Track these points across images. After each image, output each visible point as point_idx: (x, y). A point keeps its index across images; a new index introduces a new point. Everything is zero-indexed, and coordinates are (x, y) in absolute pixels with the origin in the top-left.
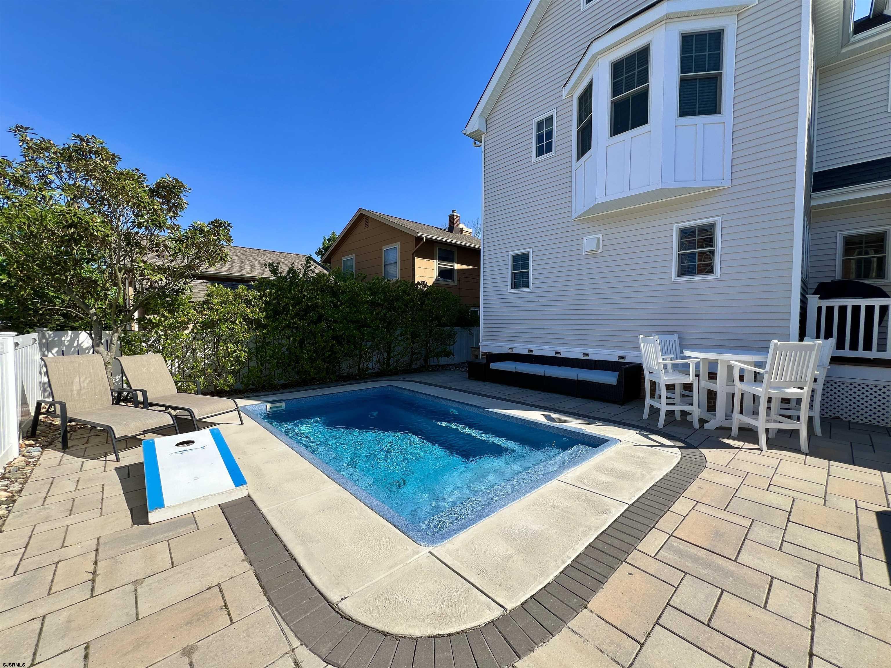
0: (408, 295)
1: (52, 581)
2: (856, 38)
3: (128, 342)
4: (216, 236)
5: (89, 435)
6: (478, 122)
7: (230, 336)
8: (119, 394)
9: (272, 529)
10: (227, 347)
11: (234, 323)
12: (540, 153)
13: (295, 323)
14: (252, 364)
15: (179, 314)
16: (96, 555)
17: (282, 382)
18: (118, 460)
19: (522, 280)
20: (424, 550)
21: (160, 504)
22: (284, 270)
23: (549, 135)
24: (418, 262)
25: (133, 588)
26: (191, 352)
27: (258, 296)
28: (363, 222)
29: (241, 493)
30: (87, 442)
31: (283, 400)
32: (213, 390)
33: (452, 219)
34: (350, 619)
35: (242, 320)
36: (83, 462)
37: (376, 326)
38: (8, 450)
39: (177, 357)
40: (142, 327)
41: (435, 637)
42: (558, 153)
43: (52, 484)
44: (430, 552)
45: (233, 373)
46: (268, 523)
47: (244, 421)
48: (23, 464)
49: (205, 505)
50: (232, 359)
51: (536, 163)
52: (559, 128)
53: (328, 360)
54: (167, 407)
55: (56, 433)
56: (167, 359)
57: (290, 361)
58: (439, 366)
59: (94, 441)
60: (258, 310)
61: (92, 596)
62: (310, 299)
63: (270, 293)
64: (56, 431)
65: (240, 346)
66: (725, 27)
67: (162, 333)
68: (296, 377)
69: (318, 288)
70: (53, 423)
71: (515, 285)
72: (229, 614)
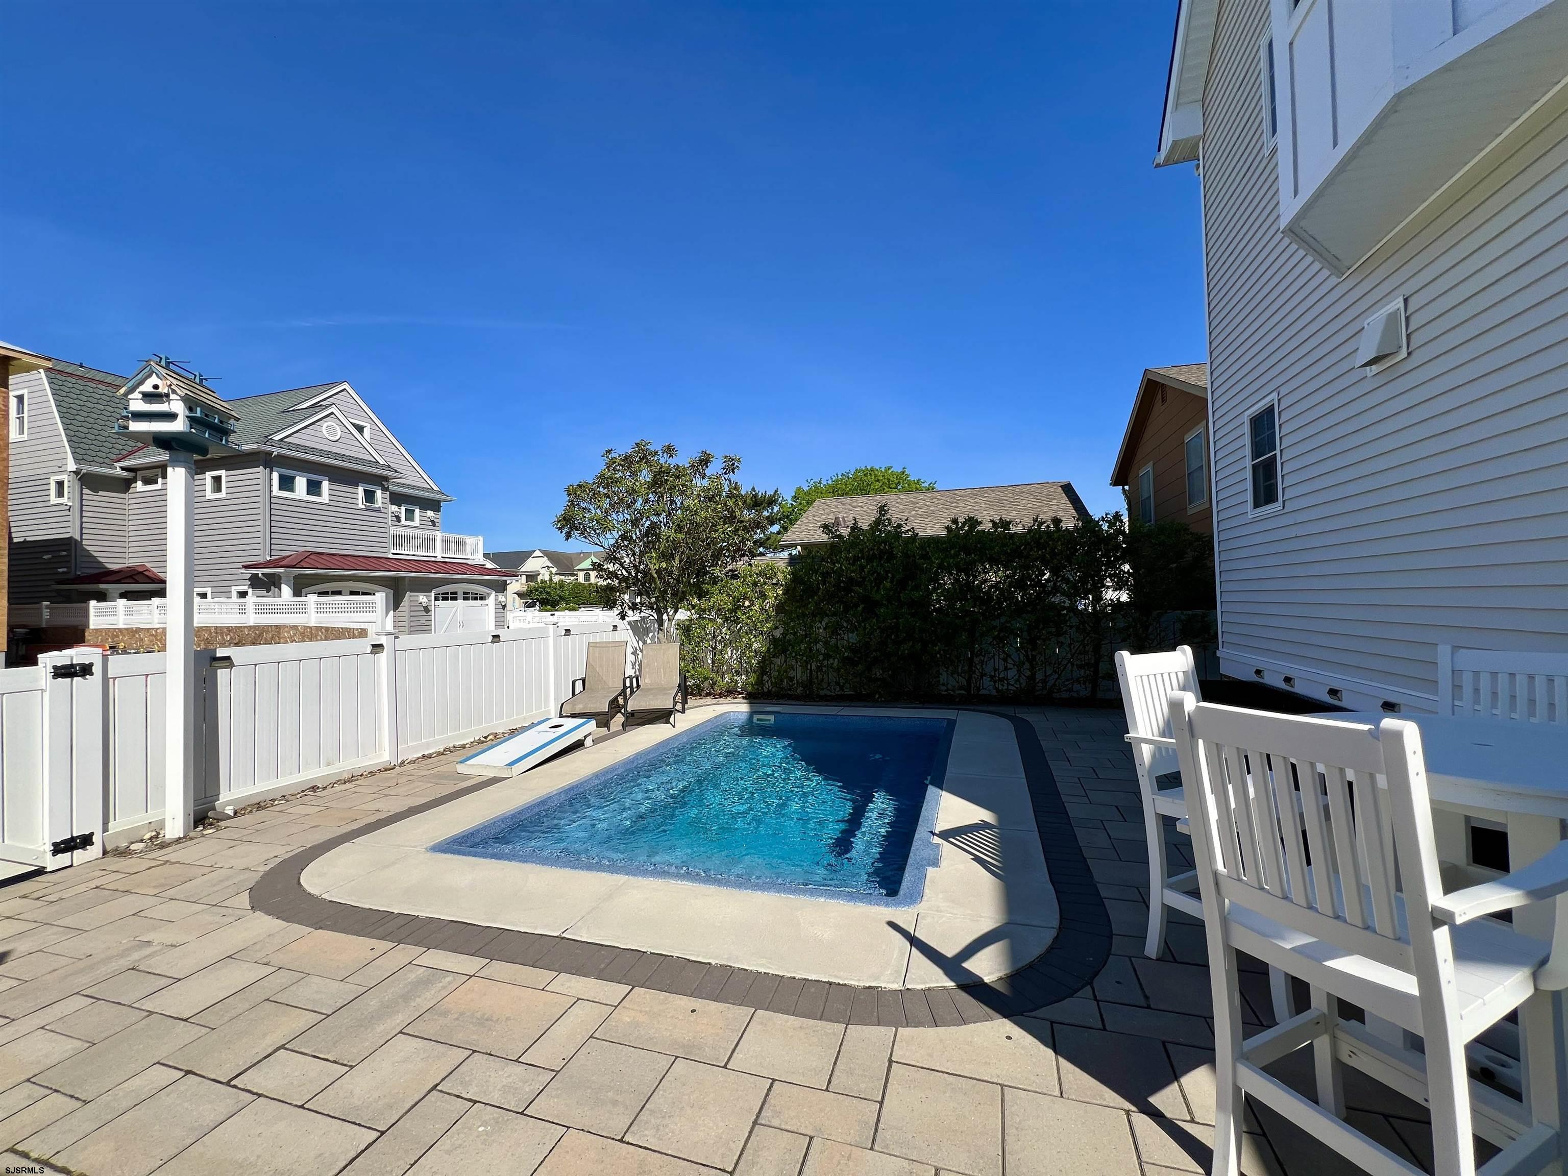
28: (1160, 395)
49: (485, 773)
60: (781, 592)
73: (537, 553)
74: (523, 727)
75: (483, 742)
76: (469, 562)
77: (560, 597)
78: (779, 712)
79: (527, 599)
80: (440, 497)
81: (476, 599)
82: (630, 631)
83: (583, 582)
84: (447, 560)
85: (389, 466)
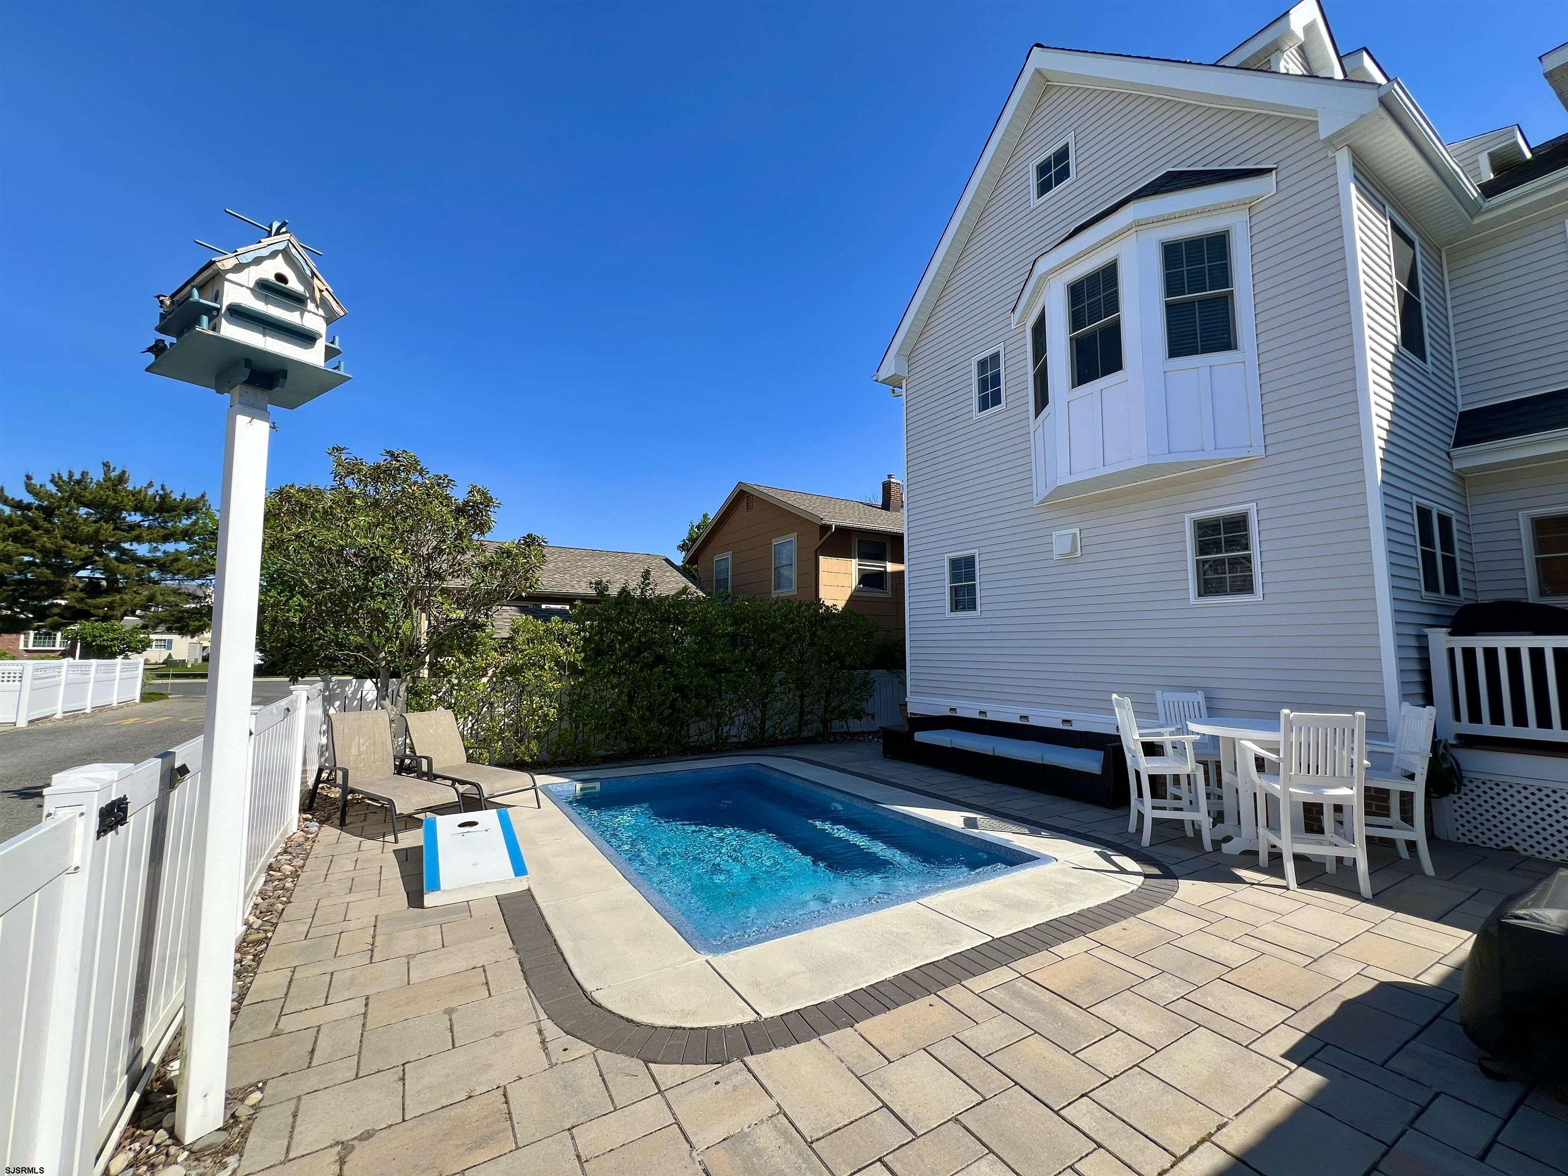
0: (792, 623)
1: (337, 947)
2: (1491, 203)
3: (417, 694)
4: (526, 559)
5: (367, 812)
6: (893, 365)
7: (537, 686)
8: (402, 761)
9: (546, 925)
10: (532, 702)
11: (542, 668)
12: (984, 406)
13: (622, 668)
14: (565, 725)
15: (476, 657)
16: (375, 930)
17: (602, 753)
18: (396, 842)
19: (967, 598)
20: (701, 958)
21: (436, 887)
22: (614, 591)
23: (996, 379)
24: (826, 563)
25: (406, 960)
26: (488, 708)
27: (576, 630)
28: (745, 503)
29: (519, 885)
30: (365, 820)
31: (598, 779)
32: (512, 762)
33: (887, 488)
34: (600, 1006)
35: (553, 664)
36: (361, 842)
37: (740, 671)
38: (287, 827)
39: (471, 714)
40: (433, 674)
41: (676, 1028)
42: (1010, 406)
43: (331, 862)
44: (707, 961)
45: (538, 737)
46: (543, 918)
47: (541, 804)
48: (302, 839)
49: (481, 894)
50: (537, 718)
51: (980, 420)
52: (1009, 370)
53: (667, 721)
54: (454, 781)
55: (332, 808)
56: (459, 717)
57: (614, 723)
58: (848, 733)
59: (372, 818)
60: (574, 650)
61: (371, 963)
62: (645, 633)
63: (591, 626)
64: (332, 805)
65: (547, 700)
66: (1231, 227)
67: (456, 681)
68: (624, 745)
69: (657, 617)
70: (329, 795)
71: (956, 606)
72: (489, 990)
78: (601, 778)
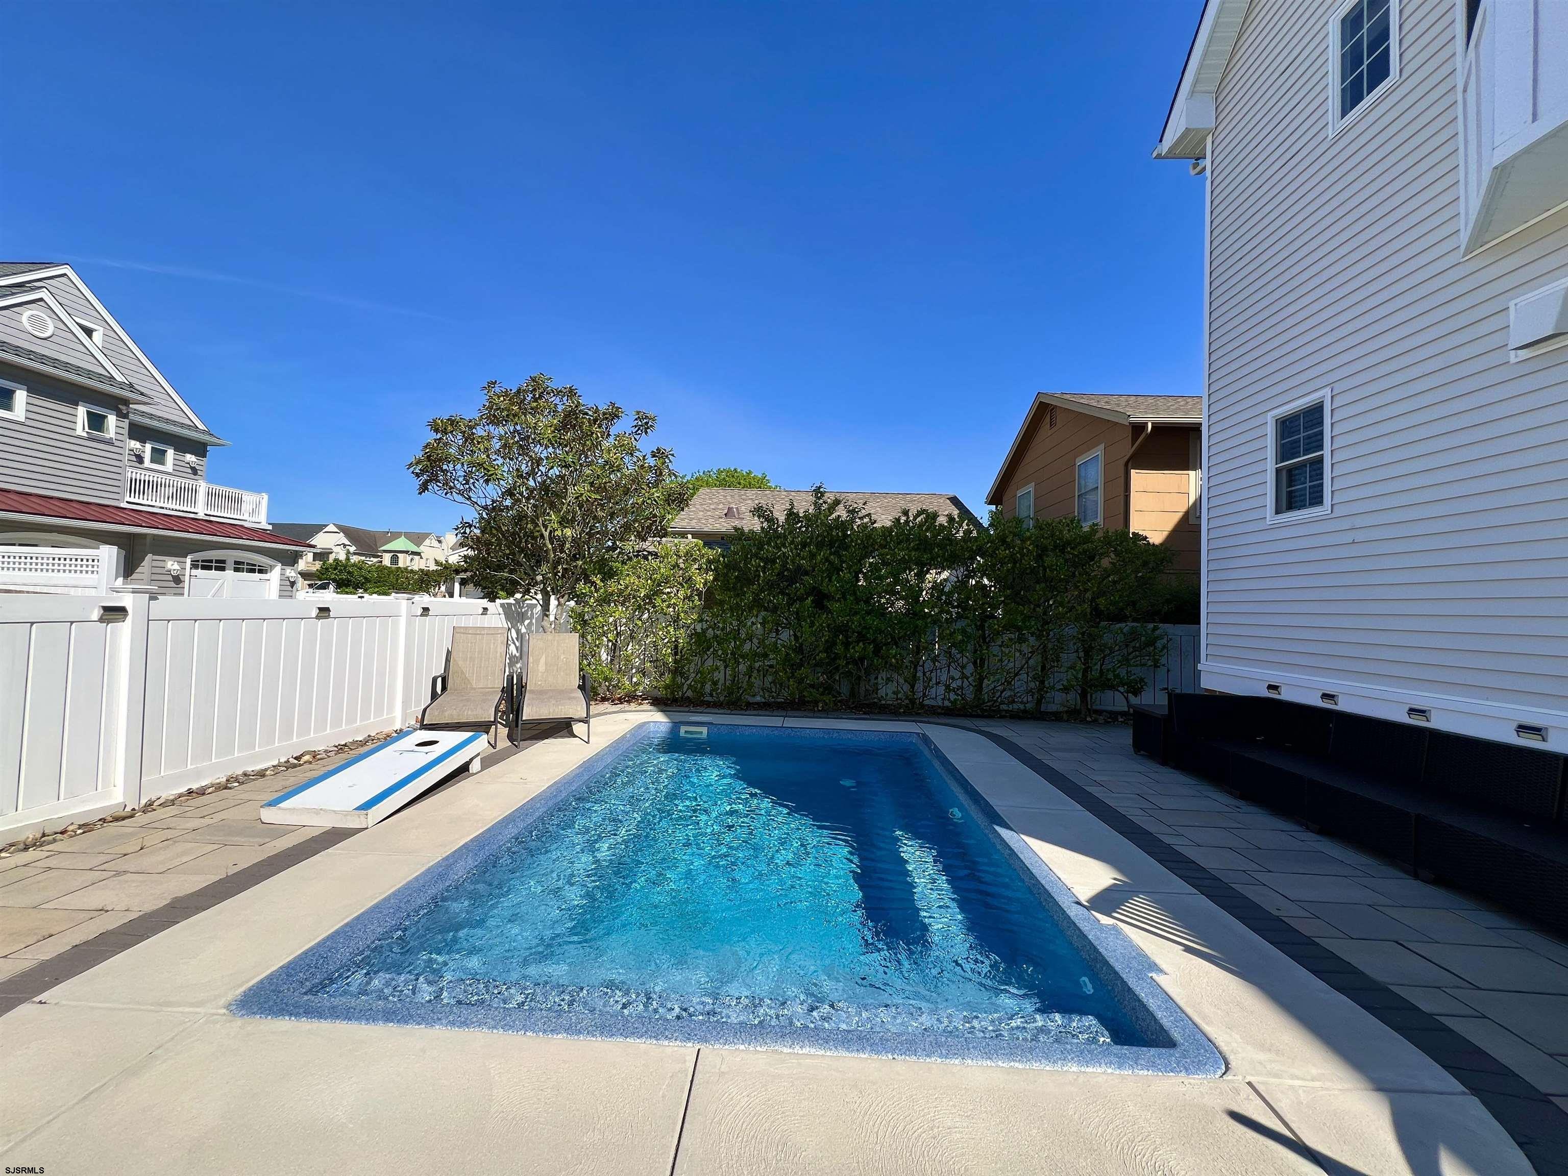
7: (671, 616)
10: (667, 633)
11: (674, 595)
12: (1352, 102)
19: (1308, 484)
28: (1044, 420)
29: (358, 820)
35: (690, 592)
42: (1409, 70)
45: (676, 672)
51: (1343, 134)
60: (712, 578)
65: (683, 632)
71: (1286, 502)
73: (331, 528)
74: (354, 742)
75: (295, 766)
76: (246, 524)
77: (366, 578)
78: (712, 723)
79: (316, 580)
80: (206, 438)
81: (253, 571)
82: (503, 616)
83: (389, 565)
84: (212, 519)
85: (131, 385)
